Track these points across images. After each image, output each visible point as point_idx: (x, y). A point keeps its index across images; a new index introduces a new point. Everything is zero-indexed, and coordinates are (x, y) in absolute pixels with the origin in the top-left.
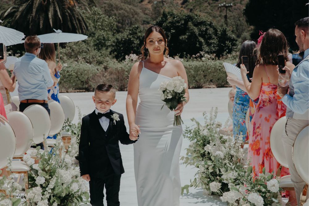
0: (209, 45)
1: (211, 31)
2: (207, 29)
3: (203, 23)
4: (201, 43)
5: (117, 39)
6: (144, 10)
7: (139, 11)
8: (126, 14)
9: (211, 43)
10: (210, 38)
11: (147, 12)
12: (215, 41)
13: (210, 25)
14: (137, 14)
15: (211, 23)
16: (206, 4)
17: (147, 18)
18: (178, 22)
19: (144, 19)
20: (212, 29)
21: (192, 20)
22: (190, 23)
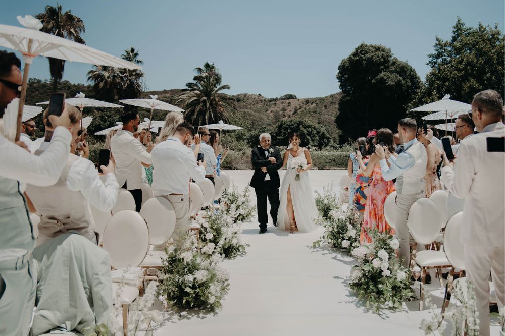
0: (313, 141)
1: (314, 132)
2: (312, 131)
3: (309, 126)
4: (307, 139)
5: (251, 135)
6: (268, 117)
7: (264, 117)
8: (255, 118)
9: (314, 140)
10: (314, 136)
11: (270, 118)
12: (317, 138)
13: (314, 128)
14: (263, 119)
15: (315, 127)
16: (309, 115)
17: (270, 122)
18: (293, 125)
19: (268, 123)
20: (315, 131)
21: (302, 124)
22: (301, 126)
